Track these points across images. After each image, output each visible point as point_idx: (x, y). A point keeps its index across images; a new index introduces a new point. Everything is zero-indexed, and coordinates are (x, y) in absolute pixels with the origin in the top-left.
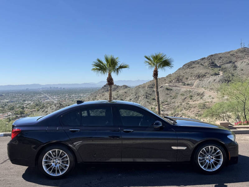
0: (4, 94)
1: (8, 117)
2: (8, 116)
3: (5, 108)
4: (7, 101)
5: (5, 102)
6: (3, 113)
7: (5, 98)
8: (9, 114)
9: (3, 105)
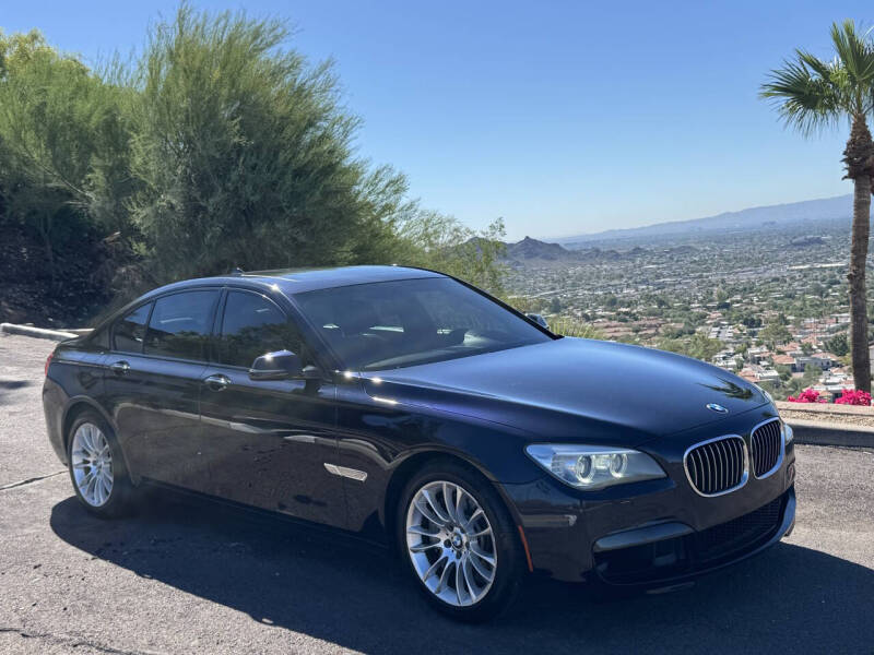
0: (829, 237)
1: (839, 333)
2: (837, 331)
3: (827, 295)
4: (839, 265)
5: (831, 269)
6: (820, 315)
7: (833, 253)
8: (842, 321)
9: (823, 280)
